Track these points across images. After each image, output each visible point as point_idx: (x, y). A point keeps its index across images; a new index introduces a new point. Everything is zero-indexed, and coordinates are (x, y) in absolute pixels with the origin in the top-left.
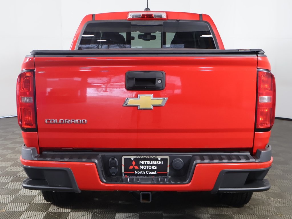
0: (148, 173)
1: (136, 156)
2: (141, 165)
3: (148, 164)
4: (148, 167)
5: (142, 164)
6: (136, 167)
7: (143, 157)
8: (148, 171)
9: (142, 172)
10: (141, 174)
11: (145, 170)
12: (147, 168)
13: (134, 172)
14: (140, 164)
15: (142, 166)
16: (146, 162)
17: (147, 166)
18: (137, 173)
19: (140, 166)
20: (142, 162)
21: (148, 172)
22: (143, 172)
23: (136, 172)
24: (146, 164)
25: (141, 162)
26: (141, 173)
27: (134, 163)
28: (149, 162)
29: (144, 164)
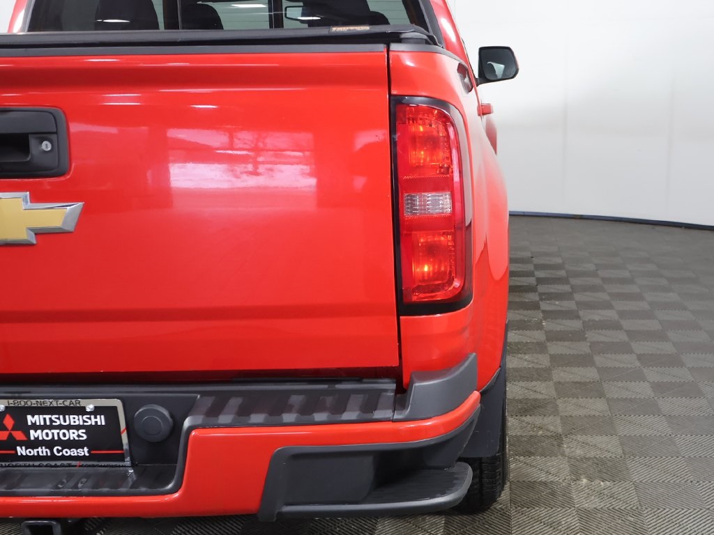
0: (61, 454)
1: (11, 401)
2: (35, 427)
3: (58, 423)
4: (58, 434)
5: (38, 424)
6: (19, 435)
7: (34, 401)
8: (60, 448)
9: (40, 449)
10: (38, 458)
11: (50, 444)
12: (56, 438)
13: (13, 452)
14: (29, 424)
15: (39, 431)
16: (47, 417)
17: (56, 432)
18: (24, 454)
19: (32, 432)
20: (36, 417)
21: (62, 451)
22: (43, 451)
23: (21, 451)
24: (48, 423)
25: (33, 417)
26: (38, 452)
27: (9, 422)
28: (59, 419)
29: (42, 423)
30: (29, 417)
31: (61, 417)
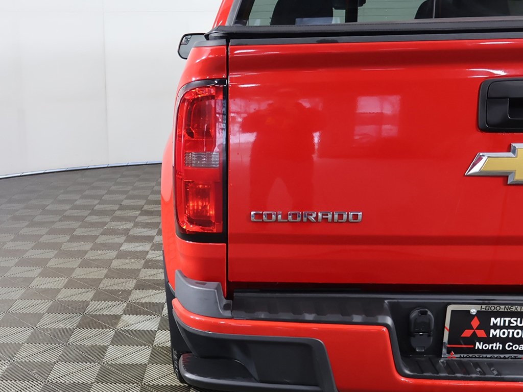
0: (511, 348)
1: (484, 306)
2: (495, 327)
3: (515, 325)
4: (513, 333)
5: (498, 324)
6: (481, 333)
7: (502, 307)
8: (511, 344)
9: (495, 345)
10: (492, 351)
11: (503, 341)
12: (511, 336)
13: (472, 346)
14: (492, 324)
15: (498, 331)
16: (507, 319)
17: (511, 331)
18: (480, 348)
19: (492, 331)
20: (498, 319)
21: (512, 346)
22: (497, 346)
23: (479, 346)
24: (507, 324)
25: (496, 319)
26: (492, 347)
27: (475, 323)
28: (516, 321)
29: (502, 324)
30: (493, 319)
31: (519, 319)
